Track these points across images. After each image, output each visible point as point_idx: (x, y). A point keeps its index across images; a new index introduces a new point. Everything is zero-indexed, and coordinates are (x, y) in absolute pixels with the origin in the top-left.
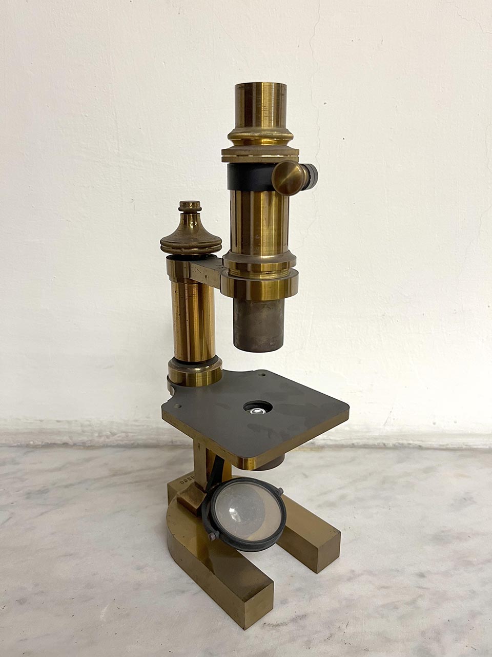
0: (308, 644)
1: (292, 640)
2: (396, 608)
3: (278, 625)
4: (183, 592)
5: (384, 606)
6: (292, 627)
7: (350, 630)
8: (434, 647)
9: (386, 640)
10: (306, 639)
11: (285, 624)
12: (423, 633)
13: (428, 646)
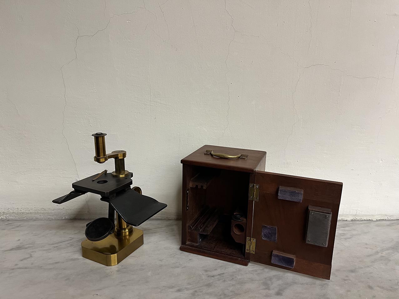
0: (224, 281)
1: (219, 280)
2: (256, 271)
3: (213, 276)
4: (178, 267)
5: (252, 271)
6: (218, 277)
7: (239, 277)
8: (269, 282)
9: (252, 280)
10: (224, 280)
11: (216, 276)
12: (266, 278)
13: (267, 282)
